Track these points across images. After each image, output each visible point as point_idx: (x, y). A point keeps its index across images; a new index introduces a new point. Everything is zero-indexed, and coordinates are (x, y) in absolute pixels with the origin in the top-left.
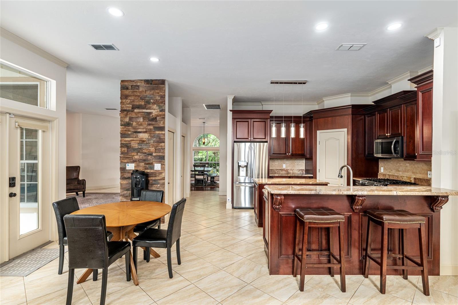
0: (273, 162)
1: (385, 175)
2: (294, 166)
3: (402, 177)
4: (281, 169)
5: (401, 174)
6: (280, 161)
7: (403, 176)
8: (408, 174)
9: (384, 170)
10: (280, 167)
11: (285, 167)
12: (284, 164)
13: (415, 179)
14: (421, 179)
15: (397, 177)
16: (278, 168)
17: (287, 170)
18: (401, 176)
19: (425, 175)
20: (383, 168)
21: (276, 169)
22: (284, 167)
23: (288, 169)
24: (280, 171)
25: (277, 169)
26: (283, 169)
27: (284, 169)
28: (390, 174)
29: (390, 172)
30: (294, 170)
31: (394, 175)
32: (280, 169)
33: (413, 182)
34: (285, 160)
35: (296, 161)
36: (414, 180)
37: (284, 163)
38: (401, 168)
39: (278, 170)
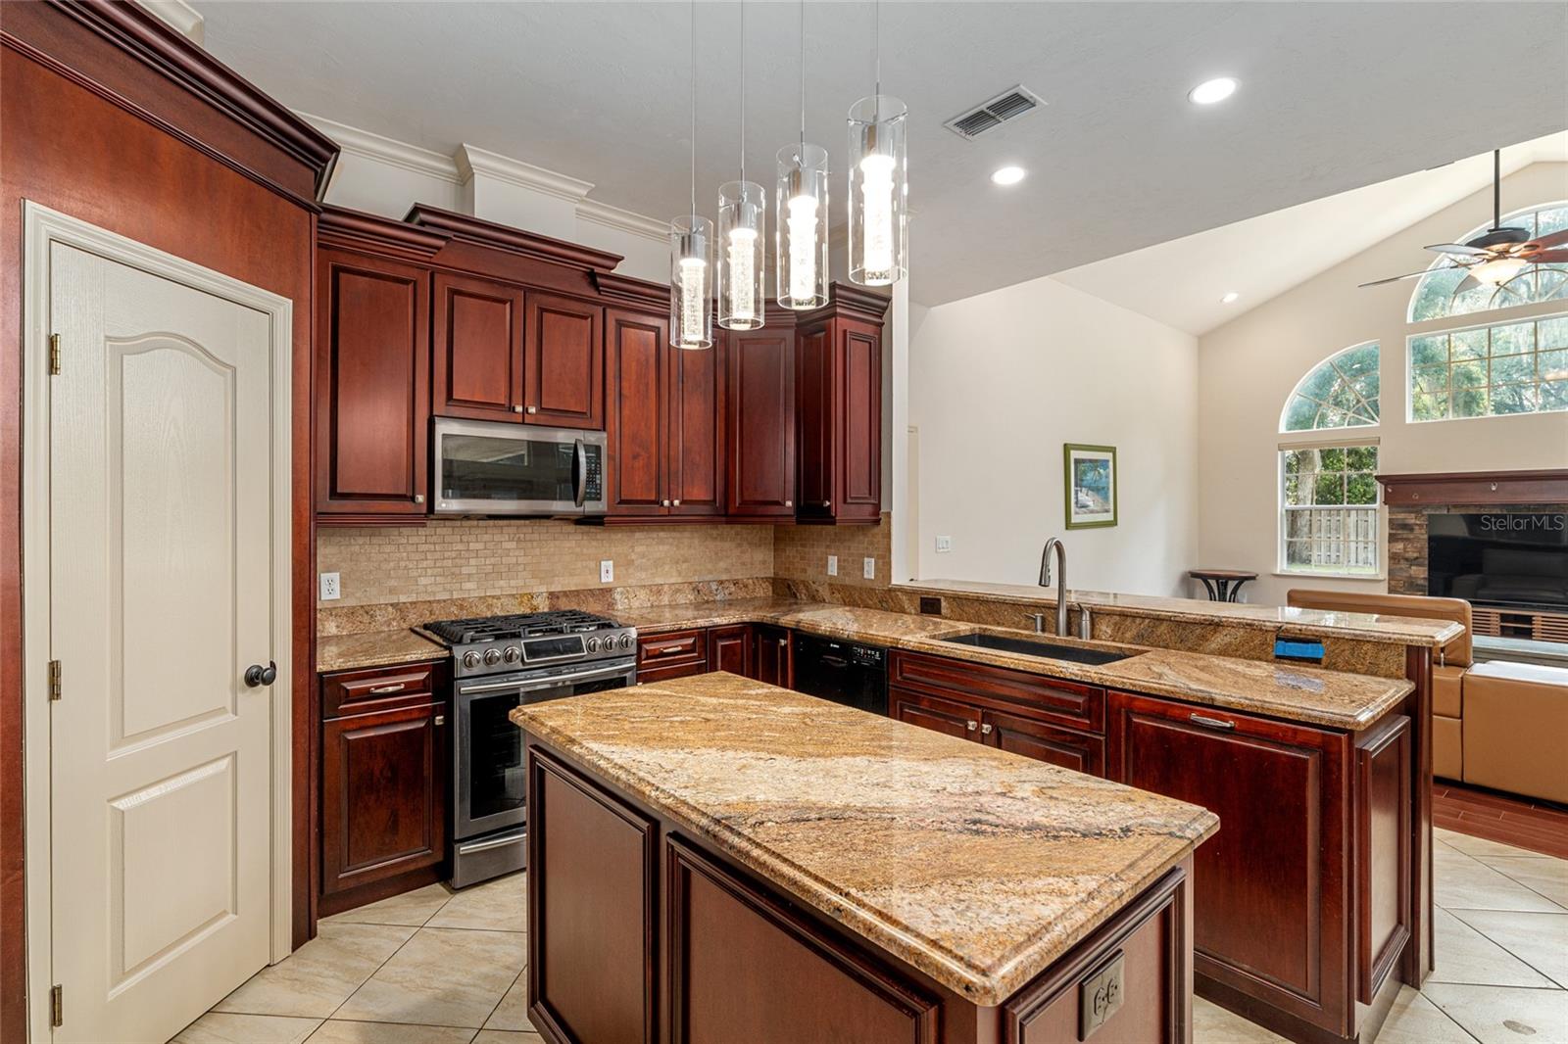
1: (367, 610)
3: (490, 601)
5: (471, 590)
7: (493, 597)
8: (513, 583)
9: (343, 585)
13: (552, 595)
14: (577, 593)
15: (454, 609)
18: (481, 598)
19: (590, 577)
20: (336, 576)
28: (403, 599)
29: (392, 591)
31: (439, 601)
33: (546, 610)
36: (547, 602)
38: (473, 562)
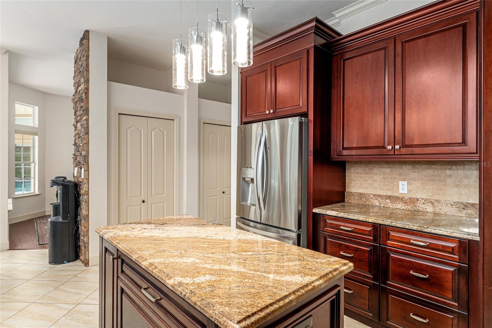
0: (368, 173)
2: (441, 190)
4: (389, 197)
6: (388, 170)
10: (388, 190)
11: (406, 192)
12: (404, 180)
16: (381, 193)
17: (413, 201)
21: (374, 195)
22: (401, 191)
23: (418, 197)
24: (388, 201)
25: (379, 196)
26: (397, 195)
27: (401, 196)
30: (438, 201)
32: (389, 194)
34: (409, 167)
35: (448, 172)
37: (402, 178)
39: (380, 199)
